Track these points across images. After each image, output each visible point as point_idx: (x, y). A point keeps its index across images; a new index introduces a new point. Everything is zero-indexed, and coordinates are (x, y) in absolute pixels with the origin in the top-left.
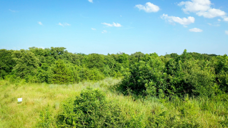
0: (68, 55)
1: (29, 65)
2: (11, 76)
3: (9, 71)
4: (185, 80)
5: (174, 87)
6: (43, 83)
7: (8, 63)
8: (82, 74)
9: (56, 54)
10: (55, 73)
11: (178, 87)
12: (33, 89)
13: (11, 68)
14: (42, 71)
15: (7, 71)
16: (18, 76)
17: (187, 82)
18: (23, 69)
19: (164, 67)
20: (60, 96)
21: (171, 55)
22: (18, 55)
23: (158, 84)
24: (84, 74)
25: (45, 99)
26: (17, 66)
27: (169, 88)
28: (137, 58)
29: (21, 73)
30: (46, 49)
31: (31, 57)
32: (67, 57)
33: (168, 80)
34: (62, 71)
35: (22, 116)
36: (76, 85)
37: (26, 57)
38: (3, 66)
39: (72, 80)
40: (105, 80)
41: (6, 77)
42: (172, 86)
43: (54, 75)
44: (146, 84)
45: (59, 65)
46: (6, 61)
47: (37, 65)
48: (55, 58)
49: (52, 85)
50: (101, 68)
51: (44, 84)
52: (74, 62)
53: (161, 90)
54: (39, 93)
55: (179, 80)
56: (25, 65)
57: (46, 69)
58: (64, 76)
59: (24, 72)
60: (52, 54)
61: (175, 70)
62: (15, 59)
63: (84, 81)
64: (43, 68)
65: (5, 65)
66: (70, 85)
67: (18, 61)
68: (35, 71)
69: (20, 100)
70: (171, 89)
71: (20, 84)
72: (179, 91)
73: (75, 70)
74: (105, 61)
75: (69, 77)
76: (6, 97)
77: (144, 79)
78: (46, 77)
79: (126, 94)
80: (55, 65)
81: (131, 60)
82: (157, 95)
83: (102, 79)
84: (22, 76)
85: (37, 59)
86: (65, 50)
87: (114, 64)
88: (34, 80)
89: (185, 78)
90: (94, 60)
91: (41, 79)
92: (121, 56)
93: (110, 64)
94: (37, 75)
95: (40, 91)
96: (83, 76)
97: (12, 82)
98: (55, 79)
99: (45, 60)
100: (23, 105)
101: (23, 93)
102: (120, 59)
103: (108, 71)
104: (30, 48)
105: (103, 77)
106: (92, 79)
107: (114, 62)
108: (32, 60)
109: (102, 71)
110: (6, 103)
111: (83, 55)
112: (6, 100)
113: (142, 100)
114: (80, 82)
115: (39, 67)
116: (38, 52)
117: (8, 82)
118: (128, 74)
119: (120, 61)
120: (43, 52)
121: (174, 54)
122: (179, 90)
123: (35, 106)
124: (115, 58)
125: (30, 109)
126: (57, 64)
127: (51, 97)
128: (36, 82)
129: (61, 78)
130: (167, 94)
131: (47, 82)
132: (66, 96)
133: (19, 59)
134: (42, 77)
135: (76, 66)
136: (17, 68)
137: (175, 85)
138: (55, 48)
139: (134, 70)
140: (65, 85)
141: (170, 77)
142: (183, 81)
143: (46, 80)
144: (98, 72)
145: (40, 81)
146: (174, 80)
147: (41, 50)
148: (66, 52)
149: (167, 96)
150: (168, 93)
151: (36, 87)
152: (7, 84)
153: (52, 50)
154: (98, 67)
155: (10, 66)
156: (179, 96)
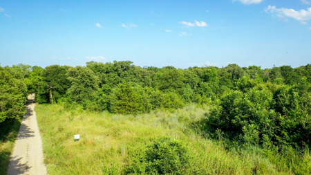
0: (135, 71)
1: (87, 86)
2: (66, 99)
3: (62, 93)
4: (304, 125)
5: (286, 134)
6: (104, 111)
7: (62, 83)
8: (154, 99)
9: (120, 70)
10: (119, 98)
11: (292, 134)
12: (92, 121)
13: (65, 89)
14: (103, 95)
15: (60, 93)
16: (73, 100)
17: (307, 128)
18: (80, 91)
19: (271, 99)
20: (126, 134)
21: (282, 68)
22: (73, 74)
23: (262, 126)
24: (157, 99)
25: (108, 137)
26: (72, 87)
27: (279, 134)
28: (231, 74)
29: (77, 96)
30: (107, 64)
31: (89, 76)
32: (135, 74)
33: (278, 122)
34: (128, 97)
35: (81, 164)
36: (146, 115)
37: (83, 76)
38: (56, 87)
39: (141, 108)
40: (184, 109)
41: (59, 100)
42: (283, 132)
43: (118, 102)
44: (244, 128)
45: (124, 89)
46: (59, 80)
47: (96, 86)
48: (119, 75)
49: (115, 115)
50: (179, 89)
51: (105, 113)
52: (143, 80)
53: (266, 137)
54: (100, 127)
55: (294, 124)
56: (82, 86)
57: (108, 92)
58: (130, 104)
59: (81, 95)
60: (115, 71)
61: (287, 106)
62: (70, 78)
63: (157, 109)
64: (104, 91)
65: (57, 86)
66: (139, 117)
67: (73, 81)
68: (94, 94)
69: (77, 137)
70: (282, 136)
71: (76, 112)
72: (294, 140)
73: (144, 94)
74: (185, 79)
75: (137, 105)
76: (60, 131)
77: (242, 119)
78: (107, 103)
79: (215, 138)
80: (119, 89)
81: (221, 76)
82: (261, 144)
83: (181, 107)
84: (79, 101)
85: (96, 78)
86: (131, 65)
87: (197, 82)
88: (93, 106)
89: (303, 122)
90: (170, 78)
91: (101, 106)
92: (207, 71)
93: (192, 83)
94: (97, 100)
95: (101, 123)
96: (155, 102)
97: (67, 108)
98: (119, 107)
99: (106, 79)
100: (80, 145)
101: (81, 127)
102: (205, 76)
103: (190, 95)
104: (87, 63)
105: (183, 104)
106: (167, 107)
107: (197, 80)
108: (91, 80)
109: (181, 93)
110: (61, 140)
111: (155, 69)
112: (60, 135)
113: (239, 150)
114: (152, 112)
115: (99, 89)
116: (97, 68)
117: (62, 108)
118: (219, 109)
119: (206, 79)
120: (104, 68)
121: (287, 67)
122: (294, 138)
123: (96, 149)
124: (198, 74)
125: (89, 152)
126: (122, 87)
127: (116, 134)
128: (96, 109)
129: (127, 105)
130: (276, 143)
131: (109, 110)
132: (134, 134)
133: (75, 79)
134: (103, 103)
135: (146, 88)
136: (73, 90)
137: (288, 130)
138: (119, 63)
139: (227, 104)
140: (131, 116)
141: (281, 118)
142: (300, 126)
143: (108, 107)
144: (176, 95)
145: (100, 108)
146: (286, 123)
147: (101, 65)
148: (133, 67)
149: (276, 145)
150: (277, 141)
151: (95, 117)
152: (60, 111)
153: (115, 65)
154: (175, 87)
155: (64, 86)
156: (294, 147)
